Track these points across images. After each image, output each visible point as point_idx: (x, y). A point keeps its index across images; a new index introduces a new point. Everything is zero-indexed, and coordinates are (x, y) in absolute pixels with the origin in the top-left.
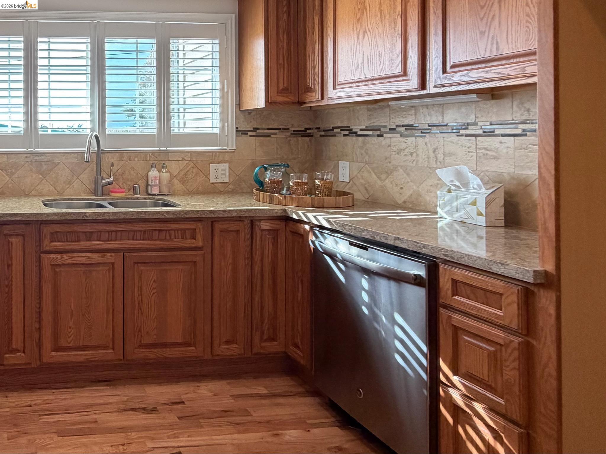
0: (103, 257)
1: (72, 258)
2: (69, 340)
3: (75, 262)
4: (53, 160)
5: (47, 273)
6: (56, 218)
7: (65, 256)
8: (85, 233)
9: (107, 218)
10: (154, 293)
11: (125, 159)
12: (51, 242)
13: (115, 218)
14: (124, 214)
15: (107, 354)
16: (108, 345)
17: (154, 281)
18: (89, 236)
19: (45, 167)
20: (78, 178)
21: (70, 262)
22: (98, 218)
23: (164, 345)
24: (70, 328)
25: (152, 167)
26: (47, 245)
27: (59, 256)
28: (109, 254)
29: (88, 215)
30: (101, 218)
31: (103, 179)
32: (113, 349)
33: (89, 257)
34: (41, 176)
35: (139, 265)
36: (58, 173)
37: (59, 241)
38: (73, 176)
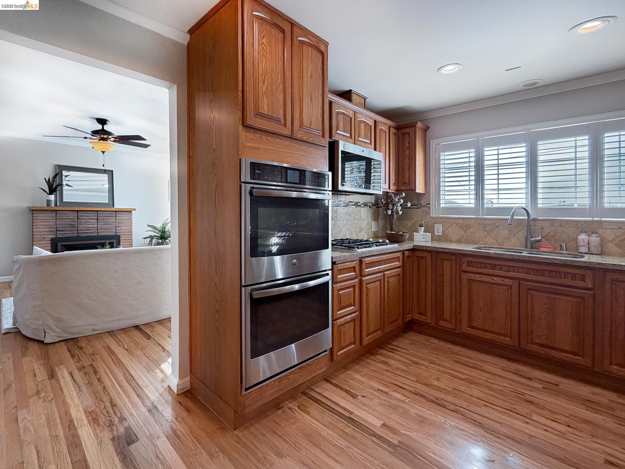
0: (503, 281)
1: (481, 277)
2: (479, 324)
3: (483, 280)
4: (495, 224)
5: (465, 283)
6: (469, 253)
7: (477, 276)
8: (491, 264)
9: (505, 257)
10: (544, 312)
11: (556, 225)
12: (467, 266)
13: (511, 258)
14: (518, 256)
15: (507, 340)
16: (506, 335)
17: (544, 304)
18: (494, 267)
19: (489, 228)
20: (514, 236)
21: (479, 279)
22: (498, 256)
23: (555, 349)
24: (479, 317)
25: (582, 232)
26: (465, 267)
27: (472, 275)
28: (508, 280)
29: (491, 254)
30: (500, 256)
31: (532, 237)
32: (510, 338)
33: (493, 279)
34: (486, 233)
35: (532, 291)
36: (499, 232)
37: (473, 267)
38: (510, 234)
